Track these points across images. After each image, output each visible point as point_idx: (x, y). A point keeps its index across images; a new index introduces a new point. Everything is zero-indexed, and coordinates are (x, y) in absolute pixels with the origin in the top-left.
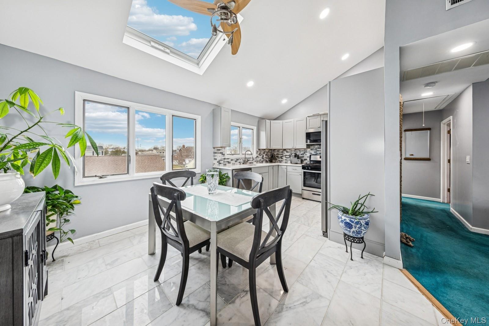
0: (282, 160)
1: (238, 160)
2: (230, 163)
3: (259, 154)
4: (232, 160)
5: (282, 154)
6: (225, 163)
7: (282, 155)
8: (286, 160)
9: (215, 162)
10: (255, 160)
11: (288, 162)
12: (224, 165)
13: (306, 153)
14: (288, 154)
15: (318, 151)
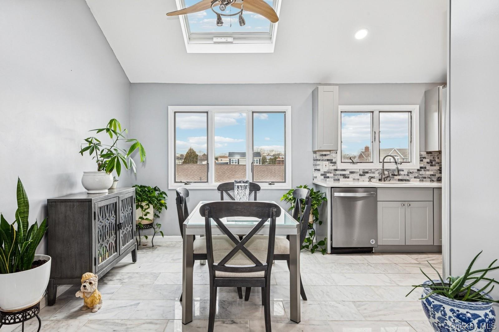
1: (367, 173)
2: (348, 178)
4: (352, 173)
9: (318, 174)
10: (416, 175)
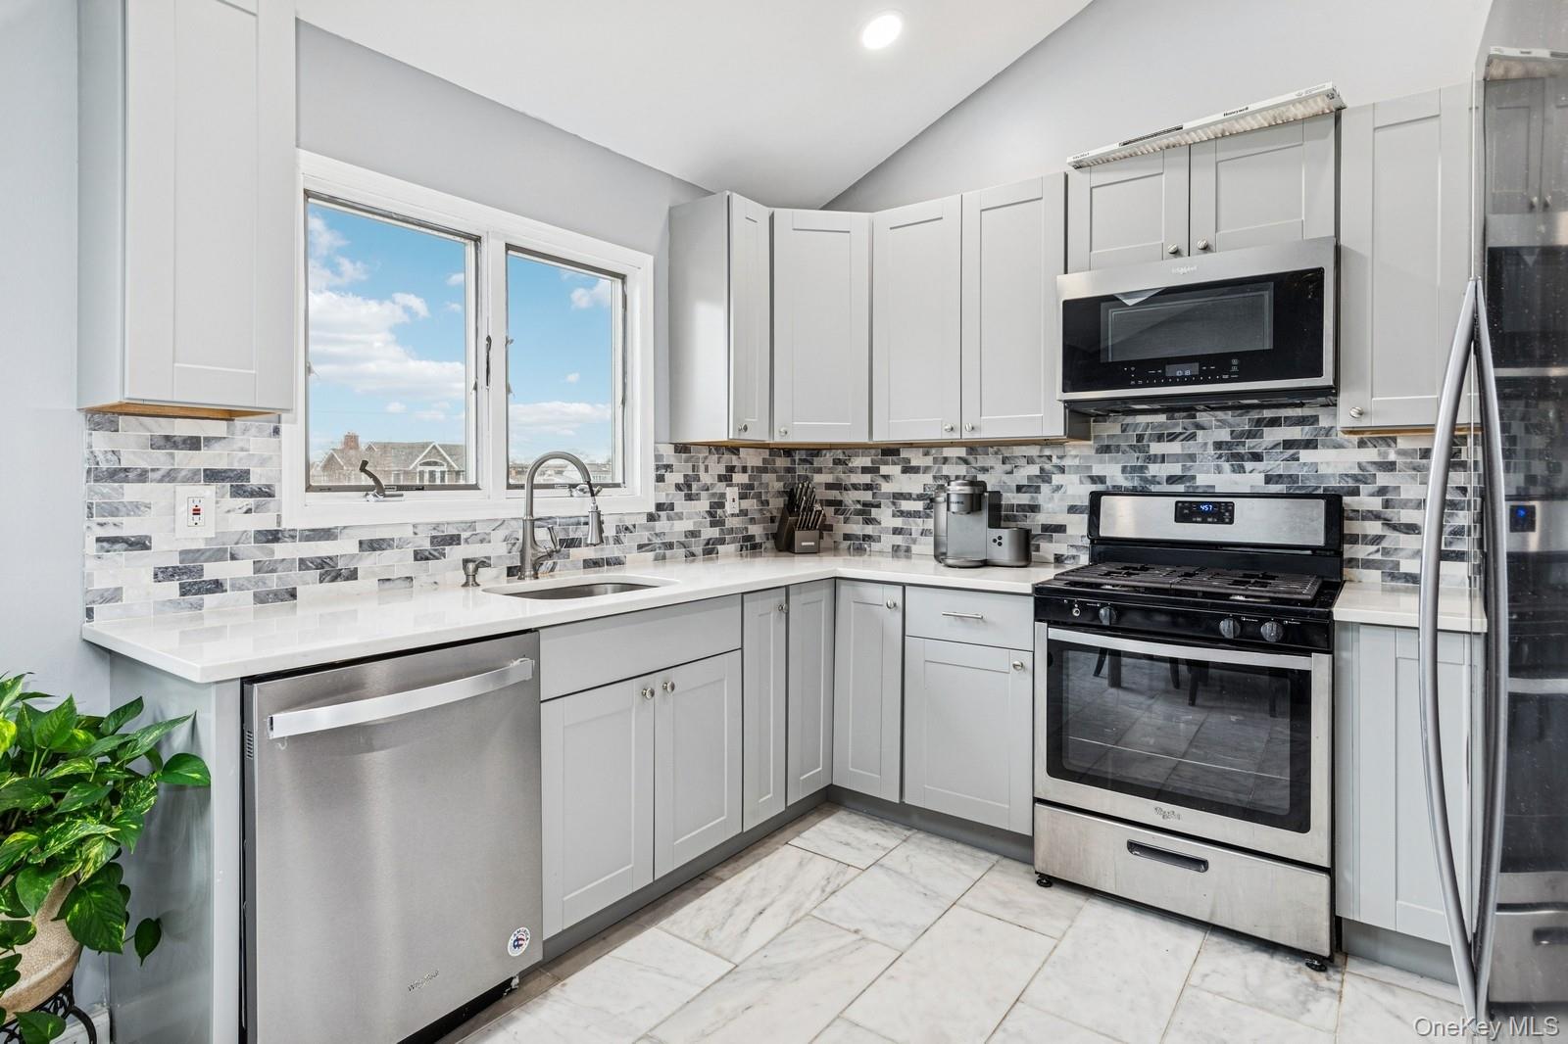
0: (869, 530)
1: (454, 540)
2: (353, 575)
3: (678, 487)
4: (373, 546)
5: (868, 487)
6: (273, 582)
7: (867, 496)
8: (897, 531)
9: (133, 573)
10: (643, 536)
11: (915, 549)
12: (260, 599)
13: (1057, 479)
14: (915, 484)
15: (1153, 459)
